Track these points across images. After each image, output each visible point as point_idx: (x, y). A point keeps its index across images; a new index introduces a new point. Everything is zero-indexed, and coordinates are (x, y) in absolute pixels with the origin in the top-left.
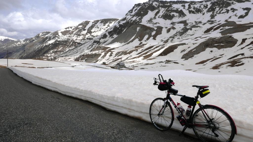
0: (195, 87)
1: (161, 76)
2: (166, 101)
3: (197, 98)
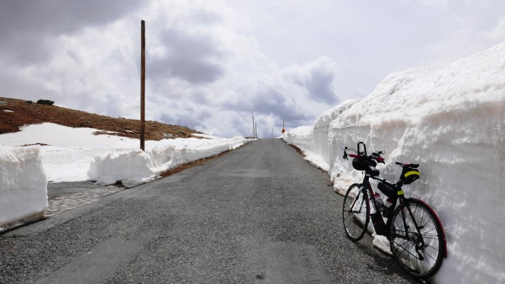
0: (400, 165)
1: (364, 145)
2: (362, 188)
3: (400, 184)
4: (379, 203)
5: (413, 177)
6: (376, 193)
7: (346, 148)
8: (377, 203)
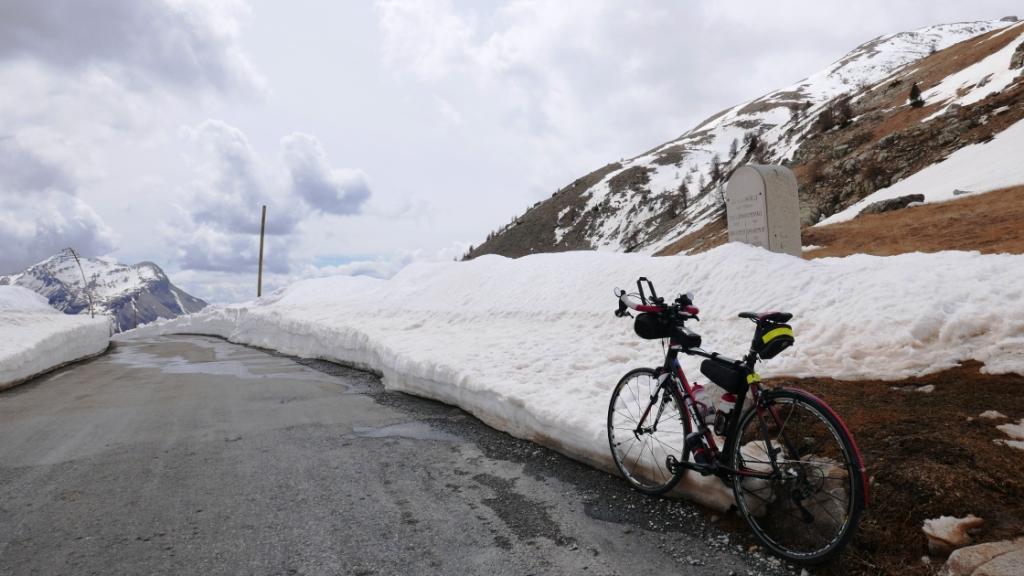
0: (748, 319)
2: (663, 377)
3: (751, 360)
4: (704, 406)
5: (782, 342)
6: (695, 383)
7: (623, 292)
8: (698, 406)
